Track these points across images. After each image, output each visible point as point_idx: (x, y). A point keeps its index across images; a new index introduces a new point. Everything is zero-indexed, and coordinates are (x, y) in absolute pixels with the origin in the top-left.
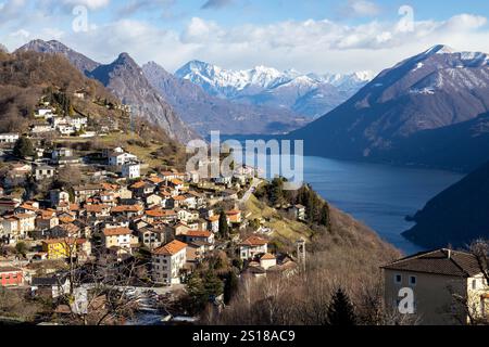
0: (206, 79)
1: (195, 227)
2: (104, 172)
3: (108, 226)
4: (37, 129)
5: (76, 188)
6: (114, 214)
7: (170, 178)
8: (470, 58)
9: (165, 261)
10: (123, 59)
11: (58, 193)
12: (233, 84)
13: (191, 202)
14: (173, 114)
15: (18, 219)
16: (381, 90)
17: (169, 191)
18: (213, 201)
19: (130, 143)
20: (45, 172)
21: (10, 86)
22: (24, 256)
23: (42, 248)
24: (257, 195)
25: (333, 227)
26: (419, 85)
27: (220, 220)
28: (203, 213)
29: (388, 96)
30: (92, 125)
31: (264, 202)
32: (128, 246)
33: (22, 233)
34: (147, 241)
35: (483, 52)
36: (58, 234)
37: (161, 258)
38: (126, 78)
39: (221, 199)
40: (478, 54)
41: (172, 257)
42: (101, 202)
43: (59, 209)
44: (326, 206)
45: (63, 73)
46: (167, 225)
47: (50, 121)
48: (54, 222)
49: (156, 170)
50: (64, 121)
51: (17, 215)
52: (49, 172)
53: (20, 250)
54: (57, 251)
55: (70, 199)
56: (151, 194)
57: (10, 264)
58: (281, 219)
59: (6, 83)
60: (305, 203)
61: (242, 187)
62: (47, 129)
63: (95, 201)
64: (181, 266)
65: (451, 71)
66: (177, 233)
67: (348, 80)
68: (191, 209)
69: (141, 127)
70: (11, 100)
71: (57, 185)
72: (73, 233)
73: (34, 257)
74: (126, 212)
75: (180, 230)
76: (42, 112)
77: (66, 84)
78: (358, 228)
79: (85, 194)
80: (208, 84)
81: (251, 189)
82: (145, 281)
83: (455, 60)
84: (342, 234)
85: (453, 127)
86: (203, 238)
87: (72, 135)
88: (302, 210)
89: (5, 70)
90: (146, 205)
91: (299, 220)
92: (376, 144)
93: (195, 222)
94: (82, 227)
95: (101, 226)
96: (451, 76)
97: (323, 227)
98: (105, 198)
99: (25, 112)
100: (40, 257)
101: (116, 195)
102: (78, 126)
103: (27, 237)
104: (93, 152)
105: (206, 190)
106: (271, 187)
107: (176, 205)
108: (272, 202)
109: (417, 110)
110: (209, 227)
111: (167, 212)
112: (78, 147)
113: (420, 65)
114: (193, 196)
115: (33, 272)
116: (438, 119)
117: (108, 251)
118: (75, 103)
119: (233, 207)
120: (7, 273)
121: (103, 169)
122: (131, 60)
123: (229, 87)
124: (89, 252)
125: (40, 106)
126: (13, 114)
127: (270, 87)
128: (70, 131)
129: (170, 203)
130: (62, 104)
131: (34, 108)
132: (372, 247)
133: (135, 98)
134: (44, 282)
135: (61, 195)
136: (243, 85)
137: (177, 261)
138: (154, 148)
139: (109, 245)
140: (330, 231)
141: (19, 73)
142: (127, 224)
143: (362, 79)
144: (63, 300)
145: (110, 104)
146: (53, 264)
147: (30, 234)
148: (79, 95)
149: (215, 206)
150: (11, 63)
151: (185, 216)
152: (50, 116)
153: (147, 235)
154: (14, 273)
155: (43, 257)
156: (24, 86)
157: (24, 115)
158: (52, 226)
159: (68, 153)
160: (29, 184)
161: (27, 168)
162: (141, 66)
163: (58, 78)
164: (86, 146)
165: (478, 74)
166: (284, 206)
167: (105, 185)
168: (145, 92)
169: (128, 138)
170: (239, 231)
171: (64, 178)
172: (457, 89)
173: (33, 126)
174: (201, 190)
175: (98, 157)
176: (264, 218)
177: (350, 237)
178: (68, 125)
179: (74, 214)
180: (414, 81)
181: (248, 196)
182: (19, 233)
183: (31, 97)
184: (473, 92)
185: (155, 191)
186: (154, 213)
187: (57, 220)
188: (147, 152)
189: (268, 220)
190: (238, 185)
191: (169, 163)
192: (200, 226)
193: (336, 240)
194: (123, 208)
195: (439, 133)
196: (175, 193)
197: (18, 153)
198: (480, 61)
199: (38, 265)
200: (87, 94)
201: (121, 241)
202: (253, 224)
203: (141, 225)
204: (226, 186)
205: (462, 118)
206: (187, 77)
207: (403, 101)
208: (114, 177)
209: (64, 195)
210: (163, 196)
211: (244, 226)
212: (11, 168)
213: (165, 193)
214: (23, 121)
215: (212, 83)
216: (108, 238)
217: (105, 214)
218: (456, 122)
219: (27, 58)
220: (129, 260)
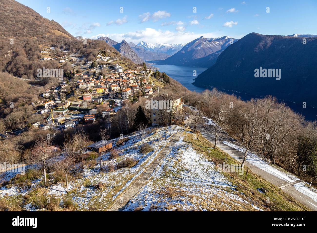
0: (145, 46)
1: (134, 84)
2: (113, 71)
3: (113, 84)
4: (98, 60)
5: (105, 75)
6: (114, 81)
7: (129, 72)
8: (209, 39)
9: (125, 93)
10: (123, 41)
11: (100, 76)
12: (151, 47)
13: (134, 78)
14: (137, 55)
15: (90, 83)
16: (187, 48)
17: (128, 75)
18: (140, 77)
19: (120, 63)
20: (98, 71)
21: (91, 49)
22: (91, 92)
23: (96, 91)
24: (152, 76)
25: (170, 83)
26: (197, 46)
27: (141, 82)
28: (137, 80)
29: (189, 50)
30: (112, 59)
31: (153, 77)
32: (117, 89)
33: (91, 87)
34: (122, 88)
35: (213, 38)
36: (100, 87)
37: (124, 92)
38: (124, 46)
39: (142, 77)
40: (211, 38)
41: (127, 92)
42: (111, 78)
43: (101, 80)
44: (169, 78)
45: (104, 45)
46: (127, 84)
47: (101, 58)
48: (99, 84)
49: (126, 70)
50: (104, 58)
51: (89, 82)
52: (99, 71)
53: (90, 91)
54: (100, 91)
55: (104, 78)
56: (124, 76)
57: (88, 95)
58: (157, 81)
59: (90, 48)
60: (163, 77)
61: (148, 74)
62: (100, 60)
63: (110, 78)
64: (129, 94)
65: (204, 43)
66: (130, 86)
67: (179, 45)
68: (134, 80)
69: (125, 59)
70: (91, 53)
71: (101, 74)
72: (104, 86)
73: (94, 93)
74: (118, 81)
75: (130, 85)
76: (99, 56)
77: (105, 48)
78: (177, 83)
79: (107, 76)
80: (145, 47)
81: (150, 74)
82: (120, 98)
83: (206, 40)
84: (172, 85)
85: (205, 57)
86: (136, 87)
87: (106, 61)
88: (163, 79)
89: (89, 45)
90: (123, 79)
91: (162, 82)
92: (186, 62)
93: (135, 83)
94: (106, 85)
95: (111, 84)
96: (205, 44)
97: (167, 83)
98: (112, 77)
99: (94, 56)
100: (95, 93)
101: (115, 77)
102: (108, 59)
103: (92, 88)
104: (111, 66)
105: (139, 75)
106: (155, 73)
107: (130, 79)
108: (155, 77)
109: (196, 53)
110: (138, 84)
111: (128, 81)
112: (107, 64)
113: (197, 41)
114: (134, 76)
115: (93, 96)
116: (201, 55)
117: (112, 91)
118: (107, 53)
119: (145, 79)
120: (87, 97)
121: (113, 70)
122: (126, 42)
123: (150, 48)
124: (107, 91)
125: (98, 54)
126: (91, 56)
127: (161, 48)
128: (106, 60)
129: (129, 78)
130: (104, 53)
131: (97, 55)
132: (180, 88)
133: (127, 51)
134: (95, 99)
135: (101, 77)
136: (154, 47)
137: (128, 93)
138: (126, 64)
139: (112, 89)
140: (169, 84)
141: (93, 46)
142: (117, 84)
143: (183, 45)
144: (100, 103)
145: (116, 53)
146: (99, 94)
147: (93, 87)
148: (108, 51)
149: (140, 79)
150: (91, 43)
151: (132, 81)
152: (101, 57)
153: (122, 87)
154: (89, 97)
155: (96, 93)
156: (94, 49)
157: (94, 57)
158: (98, 85)
159: (105, 66)
160: (94, 74)
161: (95, 70)
162: (128, 43)
163: (103, 47)
164: (109, 64)
165: (211, 43)
166: (158, 78)
167: (113, 74)
168: (129, 50)
169: (120, 62)
170: (146, 85)
171: (103, 72)
172: (206, 47)
173: (96, 59)
174: (137, 75)
175: (112, 67)
176: (153, 81)
177: (174, 85)
178: (105, 59)
179: (104, 82)
180: (196, 45)
181: (149, 76)
182: (90, 87)
183: (96, 52)
184: (210, 48)
185: (125, 75)
186: (124, 81)
187: (100, 83)
188: (124, 65)
189: (154, 82)
190: (147, 73)
191: (130, 68)
192: (136, 84)
193: (170, 86)
194: (116, 80)
195: (201, 59)
196: (130, 76)
197: (92, 66)
198: (212, 40)
199: (95, 95)
200: (111, 51)
201: (116, 88)
202: (150, 83)
203: (121, 84)
204: (144, 73)
205: (207, 55)
206: (140, 46)
207: (193, 51)
208: (115, 72)
209: (102, 77)
210: (127, 77)
211: (147, 84)
212: (91, 70)
213: (127, 76)
214: (94, 58)
215: (146, 47)
216: (112, 88)
217: (112, 81)
218: (206, 56)
219: (95, 42)
220: (117, 93)
